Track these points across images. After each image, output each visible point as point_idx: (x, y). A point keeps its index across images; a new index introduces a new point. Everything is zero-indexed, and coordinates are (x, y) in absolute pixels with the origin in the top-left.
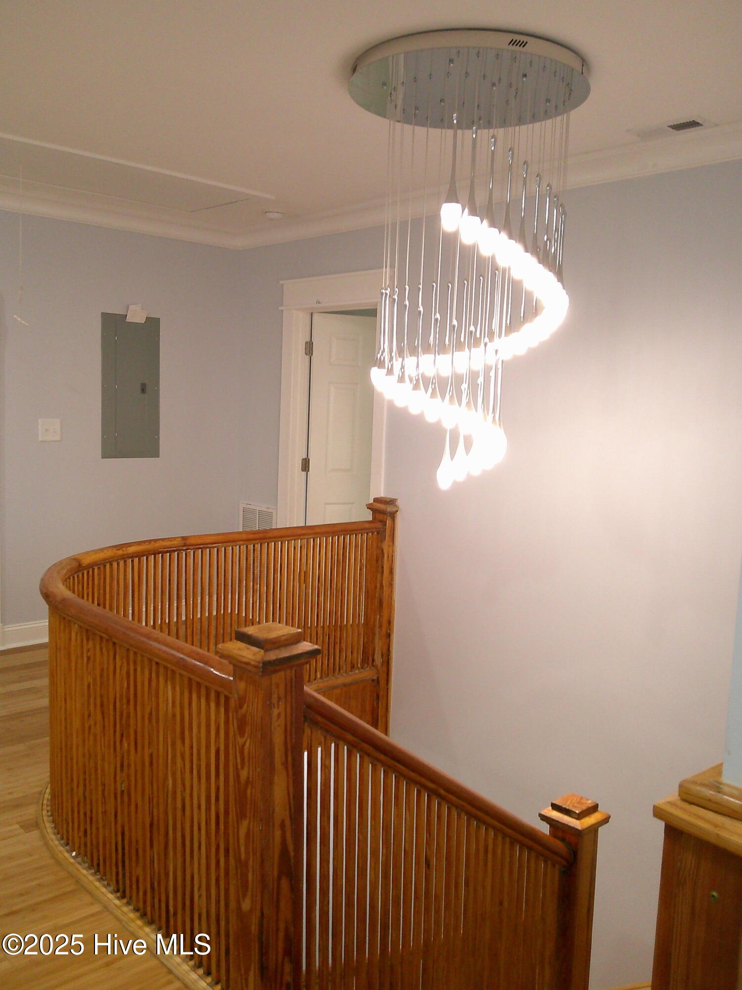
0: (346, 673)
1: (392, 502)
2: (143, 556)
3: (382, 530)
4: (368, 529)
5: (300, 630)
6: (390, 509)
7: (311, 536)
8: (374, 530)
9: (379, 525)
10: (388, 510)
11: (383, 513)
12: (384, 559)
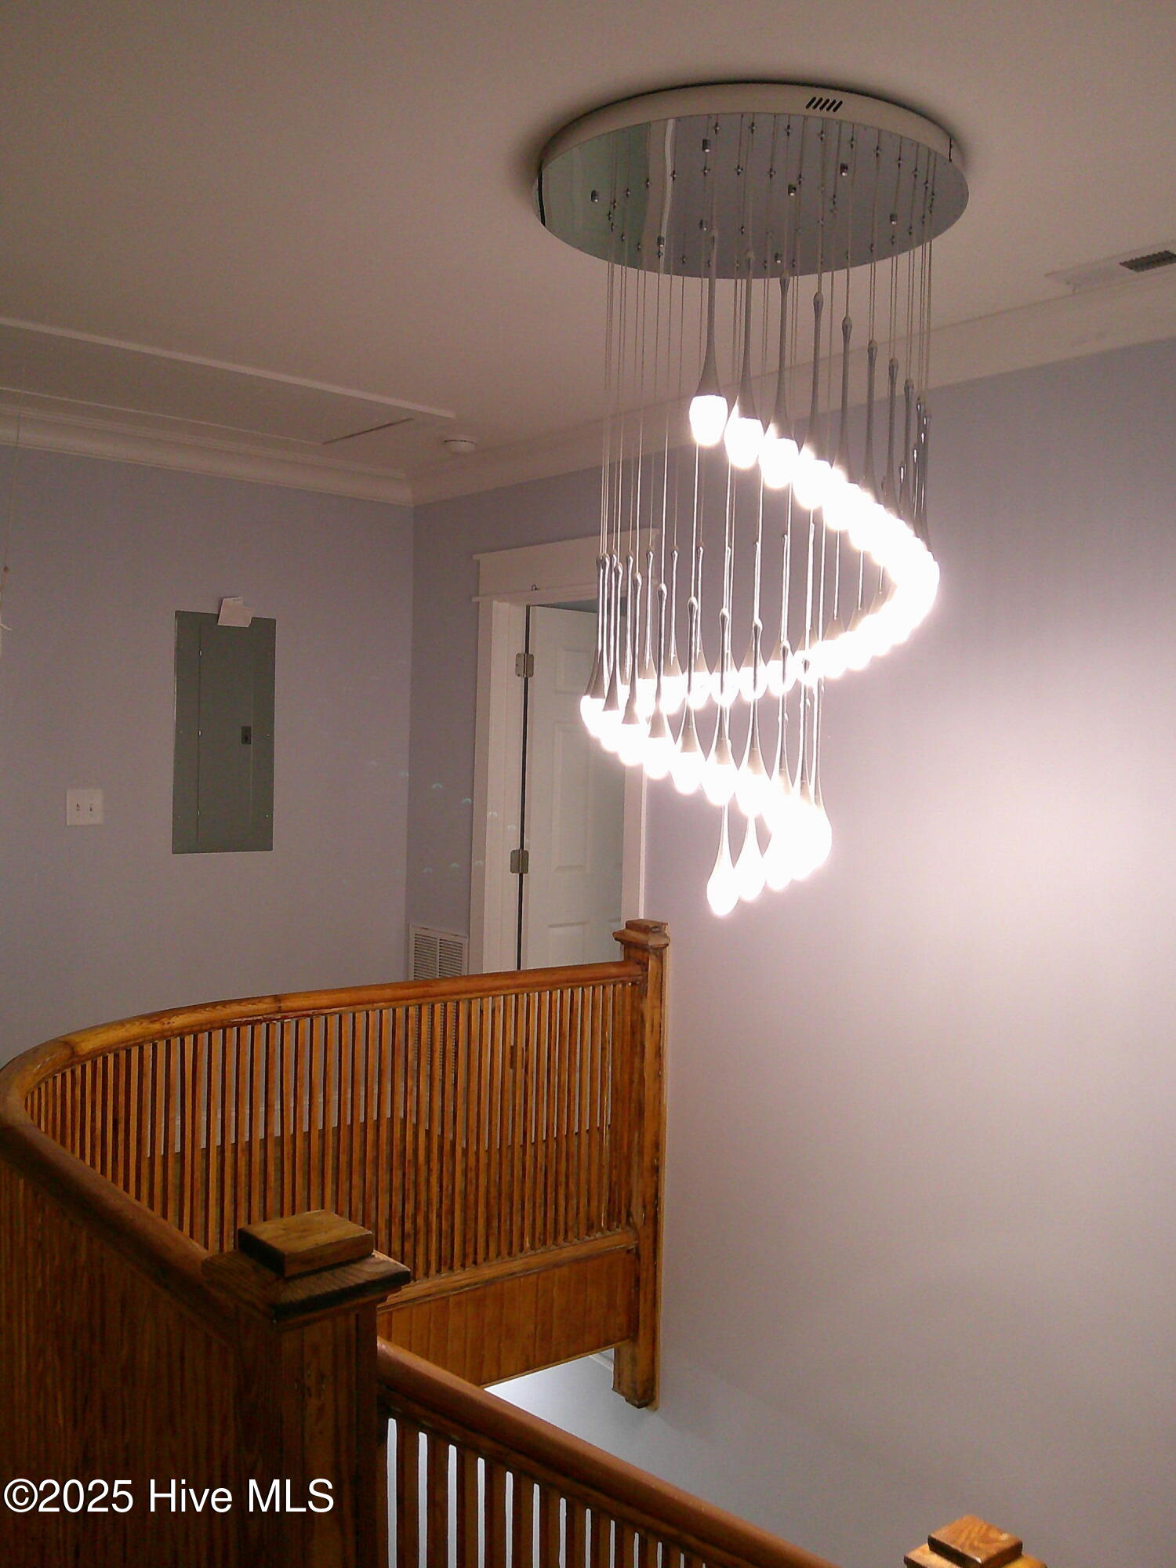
0: (578, 1239)
1: (657, 928)
2: (202, 1031)
3: (641, 978)
4: (614, 977)
5: (370, 1232)
6: (653, 941)
7: (511, 991)
8: (625, 979)
9: (636, 970)
10: (651, 943)
11: (643, 948)
12: (645, 1031)
